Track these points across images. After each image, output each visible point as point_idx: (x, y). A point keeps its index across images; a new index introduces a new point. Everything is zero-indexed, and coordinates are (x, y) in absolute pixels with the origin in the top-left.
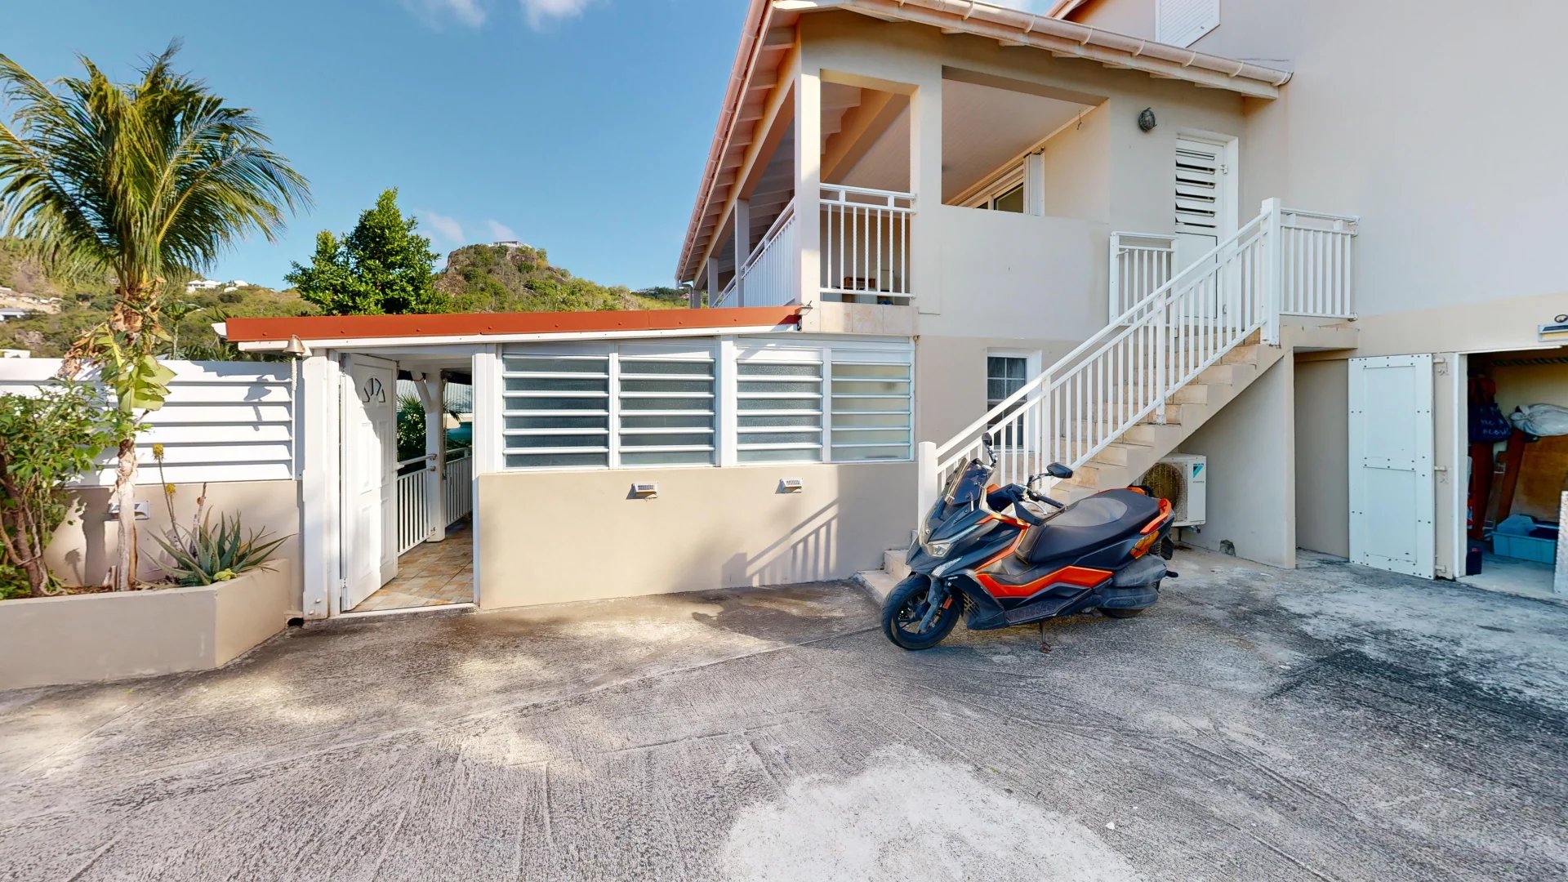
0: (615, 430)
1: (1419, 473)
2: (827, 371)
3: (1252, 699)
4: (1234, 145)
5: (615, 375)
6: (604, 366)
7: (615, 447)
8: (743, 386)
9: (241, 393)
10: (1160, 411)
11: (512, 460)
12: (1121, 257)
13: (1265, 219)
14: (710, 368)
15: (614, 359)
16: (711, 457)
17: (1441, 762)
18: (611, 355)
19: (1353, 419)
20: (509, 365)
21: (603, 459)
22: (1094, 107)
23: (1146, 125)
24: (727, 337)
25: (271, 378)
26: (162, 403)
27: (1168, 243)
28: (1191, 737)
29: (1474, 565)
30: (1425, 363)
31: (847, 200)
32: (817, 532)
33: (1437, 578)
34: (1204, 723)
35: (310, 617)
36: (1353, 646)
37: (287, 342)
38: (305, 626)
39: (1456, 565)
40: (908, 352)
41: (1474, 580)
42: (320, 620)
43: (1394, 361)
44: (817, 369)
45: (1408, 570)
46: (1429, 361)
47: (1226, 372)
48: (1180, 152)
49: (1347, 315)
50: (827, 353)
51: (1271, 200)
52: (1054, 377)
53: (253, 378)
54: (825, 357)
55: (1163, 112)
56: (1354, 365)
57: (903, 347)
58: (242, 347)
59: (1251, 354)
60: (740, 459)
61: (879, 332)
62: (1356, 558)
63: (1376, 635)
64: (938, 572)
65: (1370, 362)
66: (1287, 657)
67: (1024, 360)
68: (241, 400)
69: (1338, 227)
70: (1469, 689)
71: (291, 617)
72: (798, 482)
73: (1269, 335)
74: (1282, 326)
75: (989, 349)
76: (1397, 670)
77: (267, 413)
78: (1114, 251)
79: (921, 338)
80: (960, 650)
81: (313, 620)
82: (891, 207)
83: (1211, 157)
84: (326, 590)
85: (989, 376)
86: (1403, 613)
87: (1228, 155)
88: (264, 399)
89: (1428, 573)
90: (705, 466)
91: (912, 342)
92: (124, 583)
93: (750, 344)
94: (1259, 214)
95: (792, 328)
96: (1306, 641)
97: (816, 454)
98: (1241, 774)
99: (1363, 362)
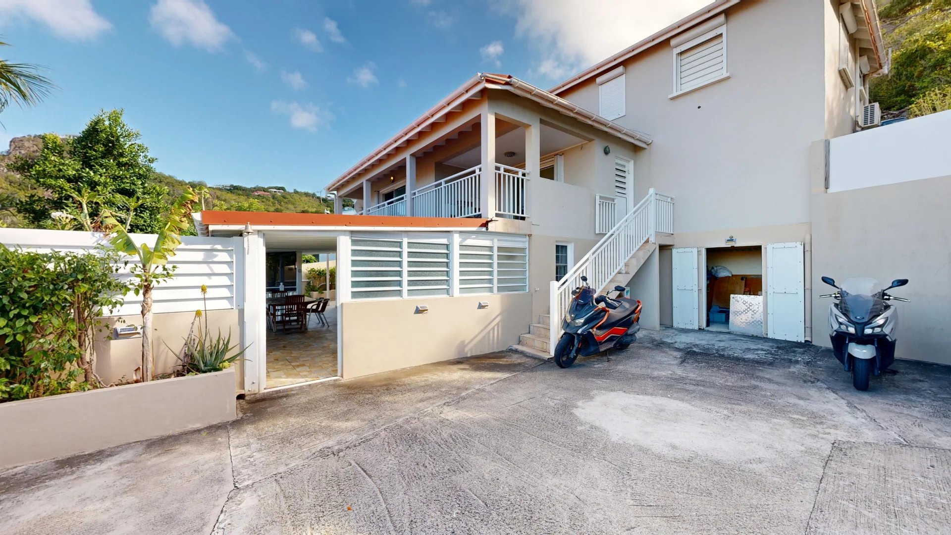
0: (405, 278)
1: (694, 290)
2: (495, 249)
3: (677, 364)
4: (632, 163)
5: (405, 250)
6: (400, 244)
7: (405, 287)
8: (462, 256)
9: (200, 256)
10: (623, 268)
11: (355, 295)
12: (600, 204)
13: (651, 195)
14: (447, 246)
15: (405, 241)
16: (448, 292)
17: (727, 371)
18: (404, 239)
19: (673, 270)
20: (354, 242)
21: (399, 293)
22: (587, 142)
23: (606, 152)
24: (456, 232)
25: (219, 247)
26: (166, 261)
27: (613, 200)
28: (670, 376)
29: (708, 325)
30: (695, 251)
31: (505, 171)
32: (493, 329)
33: (699, 329)
34: (670, 372)
35: (249, 393)
36: (691, 349)
37: (244, 226)
38: (247, 398)
39: (704, 324)
40: (525, 242)
41: (709, 328)
42: (255, 394)
43: (687, 250)
44: (490, 248)
45: (691, 327)
46: (696, 250)
47: (641, 254)
48: (617, 164)
49: (672, 233)
50: (496, 240)
51: (653, 189)
52: (593, 254)
53: (208, 247)
54: (496, 243)
55: (613, 148)
56: (674, 251)
57: (524, 239)
58: (212, 228)
59: (648, 247)
60: (460, 293)
61: (518, 232)
62: (675, 325)
63: (694, 346)
64: (579, 332)
65: (680, 250)
66: (678, 354)
67: (566, 247)
68: (200, 260)
69: (669, 200)
70: (723, 356)
71: (238, 394)
72: (487, 303)
73: (652, 240)
74: (656, 236)
75: (557, 241)
76: (705, 354)
77: (218, 268)
78: (598, 202)
79: (533, 236)
80: (580, 366)
81: (251, 395)
82: (520, 176)
83: (624, 166)
84: (258, 375)
85: (556, 253)
86: (697, 339)
87: (630, 166)
88: (215, 260)
89: (696, 328)
90: (446, 296)
91: (527, 237)
92: (150, 377)
93: (465, 235)
94: (648, 194)
95: (484, 229)
96: (678, 350)
97: (491, 290)
98: (687, 381)
99: (677, 250)
